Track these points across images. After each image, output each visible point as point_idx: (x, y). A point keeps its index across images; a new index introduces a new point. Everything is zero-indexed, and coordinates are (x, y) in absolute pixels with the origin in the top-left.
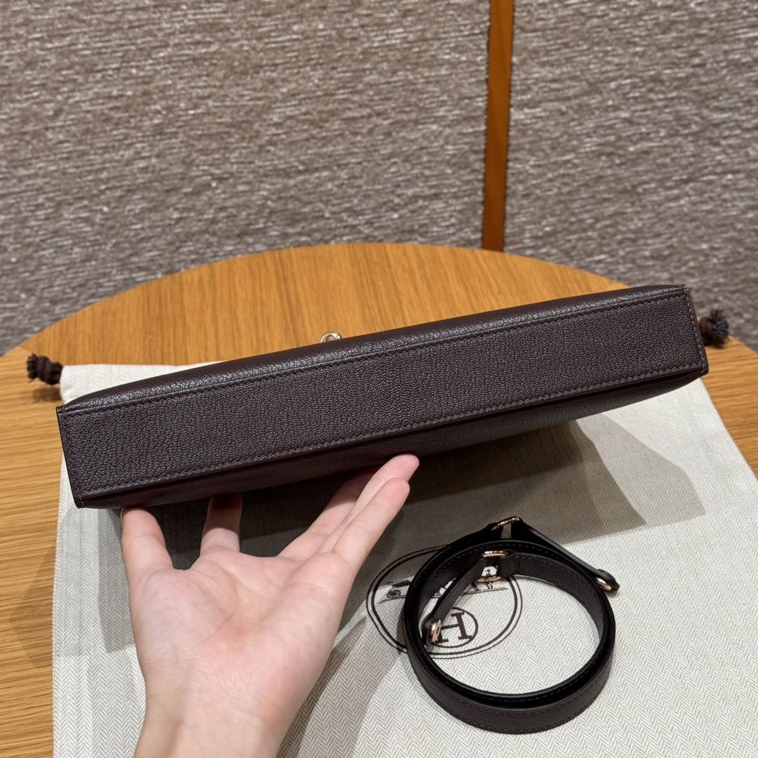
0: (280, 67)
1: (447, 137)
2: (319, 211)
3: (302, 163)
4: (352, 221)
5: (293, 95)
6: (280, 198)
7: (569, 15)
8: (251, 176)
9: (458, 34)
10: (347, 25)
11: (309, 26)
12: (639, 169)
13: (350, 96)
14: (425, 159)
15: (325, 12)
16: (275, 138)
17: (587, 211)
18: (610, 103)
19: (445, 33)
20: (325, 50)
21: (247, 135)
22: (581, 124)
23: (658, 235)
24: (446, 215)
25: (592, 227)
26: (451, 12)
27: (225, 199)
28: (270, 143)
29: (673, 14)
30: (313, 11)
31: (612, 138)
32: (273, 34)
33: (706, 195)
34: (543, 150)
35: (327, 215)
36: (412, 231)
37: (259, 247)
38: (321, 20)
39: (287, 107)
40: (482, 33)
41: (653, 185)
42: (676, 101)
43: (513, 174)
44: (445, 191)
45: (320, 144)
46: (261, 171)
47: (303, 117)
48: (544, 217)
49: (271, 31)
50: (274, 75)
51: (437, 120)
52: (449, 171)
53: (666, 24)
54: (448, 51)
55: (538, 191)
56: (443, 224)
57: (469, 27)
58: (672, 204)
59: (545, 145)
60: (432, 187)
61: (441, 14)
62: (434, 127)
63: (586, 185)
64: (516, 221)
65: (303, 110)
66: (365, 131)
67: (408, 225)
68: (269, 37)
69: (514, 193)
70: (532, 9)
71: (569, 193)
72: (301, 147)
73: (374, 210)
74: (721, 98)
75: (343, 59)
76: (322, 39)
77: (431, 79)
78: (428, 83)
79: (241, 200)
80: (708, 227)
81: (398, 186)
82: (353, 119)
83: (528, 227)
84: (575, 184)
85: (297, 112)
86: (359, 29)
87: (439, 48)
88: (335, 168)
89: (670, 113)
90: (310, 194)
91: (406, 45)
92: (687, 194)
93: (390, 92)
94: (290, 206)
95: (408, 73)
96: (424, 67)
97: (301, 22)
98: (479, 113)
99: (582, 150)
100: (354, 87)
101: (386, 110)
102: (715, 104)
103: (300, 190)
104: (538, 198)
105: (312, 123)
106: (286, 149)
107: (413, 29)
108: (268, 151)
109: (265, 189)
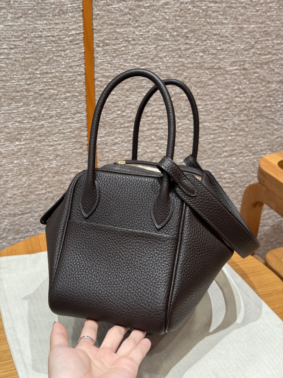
0: (10, 176)
2: (28, 229)
3: (20, 211)
5: (16, 186)
6: (12, 225)
7: (116, 155)
9: (76, 162)
10: (35, 160)
11: (21, 161)
13: (38, 186)
15: (26, 156)
16: (9, 202)
19: (72, 162)
20: (27, 169)
26: (74, 155)
28: (7, 204)
29: (153, 154)
30: (22, 156)
32: (7, 164)
35: (31, 230)
37: (4, 244)
38: (25, 159)
39: (13, 190)
40: (85, 162)
45: (26, 204)
46: (4, 215)
47: (20, 194)
49: (6, 163)
50: (8, 179)
53: (152, 158)
54: (73, 168)
57: (81, 160)
61: (70, 155)
65: (20, 191)
66: (44, 199)
68: (5, 165)
70: (103, 153)
72: (20, 205)
75: (34, 173)
76: (25, 166)
77: (68, 179)
78: (67, 180)
82: (39, 194)
85: (17, 192)
86: (40, 162)
87: (70, 168)
88: (33, 212)
90: (24, 222)
91: (58, 167)
93: (53, 184)
94: (16, 227)
95: (59, 177)
96: (65, 174)
97: (17, 159)
100: (39, 182)
101: (52, 190)
103: (20, 221)
105: (23, 196)
106: (13, 206)
107: (60, 161)
108: (7, 207)
109: (6, 222)
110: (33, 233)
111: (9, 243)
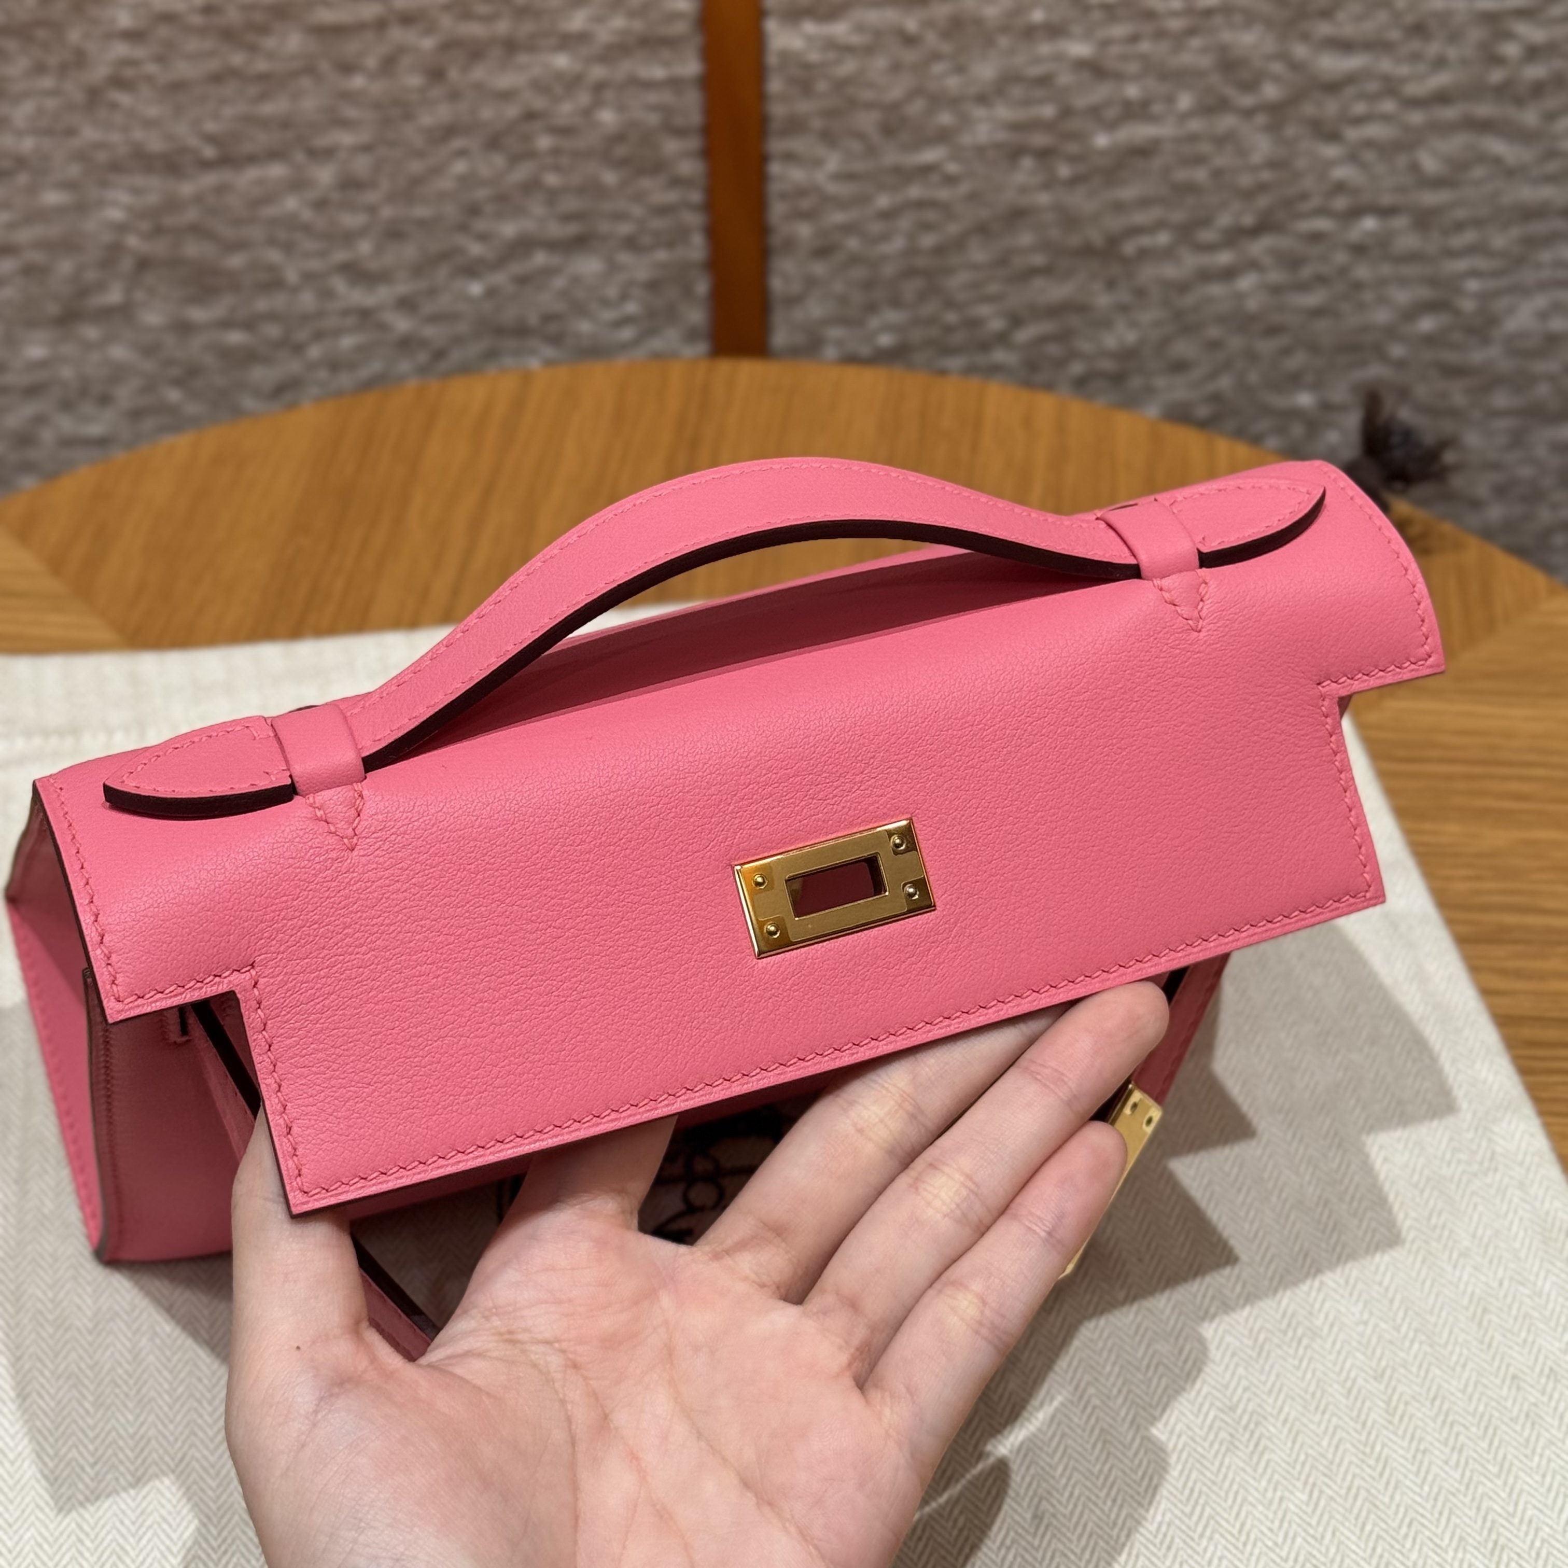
1: (599, 87)
2: (272, 268)
3: (211, 139)
4: (359, 297)
6: (158, 231)
8: (74, 171)
12: (1128, 193)
14: (544, 142)
16: (129, 72)
17: (988, 299)
18: (1038, 16)
21: (53, 60)
22: (960, 69)
23: (1180, 367)
24: (612, 292)
25: (1002, 339)
27: (12, 226)
28: (118, 82)
31: (1048, 111)
33: (1307, 272)
34: (861, 136)
35: (292, 275)
36: (521, 331)
37: (119, 352)
41: (1163, 238)
42: (1218, 20)
43: (783, 196)
44: (604, 227)
45: (253, 90)
46: (102, 157)
47: (197, 20)
48: (872, 308)
51: (567, 42)
52: (610, 178)
55: (853, 243)
56: (609, 315)
58: (1216, 290)
59: (867, 121)
60: (567, 218)
62: (562, 61)
63: (982, 230)
64: (798, 315)
66: (371, 62)
67: (509, 315)
69: (790, 244)
71: (939, 250)
72: (202, 98)
73: (418, 270)
74: (1341, 15)
79: (53, 231)
80: (1313, 348)
81: (474, 210)
82: (338, 31)
83: (835, 333)
84: (953, 229)
88: (300, 157)
89: (1204, 50)
90: (240, 222)
92: (1254, 265)
94: (193, 249)
98: (681, 28)
99: (966, 139)
102: (1324, 29)
103: (212, 211)
104: (854, 260)
105: (228, 35)
106: (162, 101)
108: (114, 106)
109: (116, 204)
110: (307, 300)
111: (149, 350)
